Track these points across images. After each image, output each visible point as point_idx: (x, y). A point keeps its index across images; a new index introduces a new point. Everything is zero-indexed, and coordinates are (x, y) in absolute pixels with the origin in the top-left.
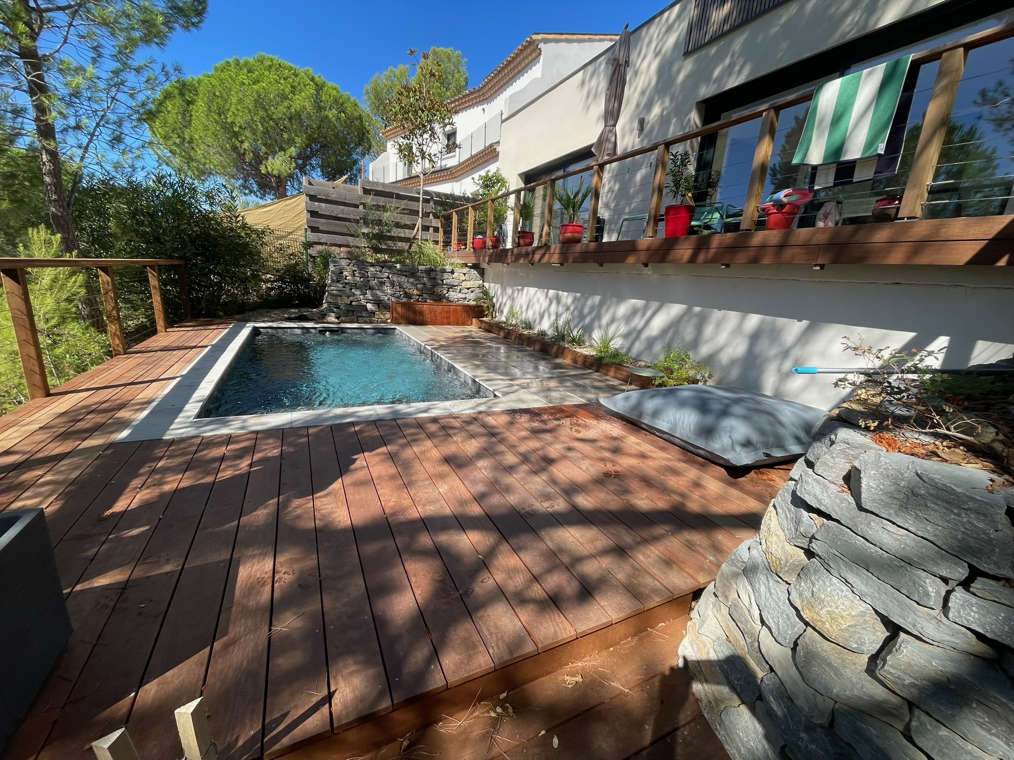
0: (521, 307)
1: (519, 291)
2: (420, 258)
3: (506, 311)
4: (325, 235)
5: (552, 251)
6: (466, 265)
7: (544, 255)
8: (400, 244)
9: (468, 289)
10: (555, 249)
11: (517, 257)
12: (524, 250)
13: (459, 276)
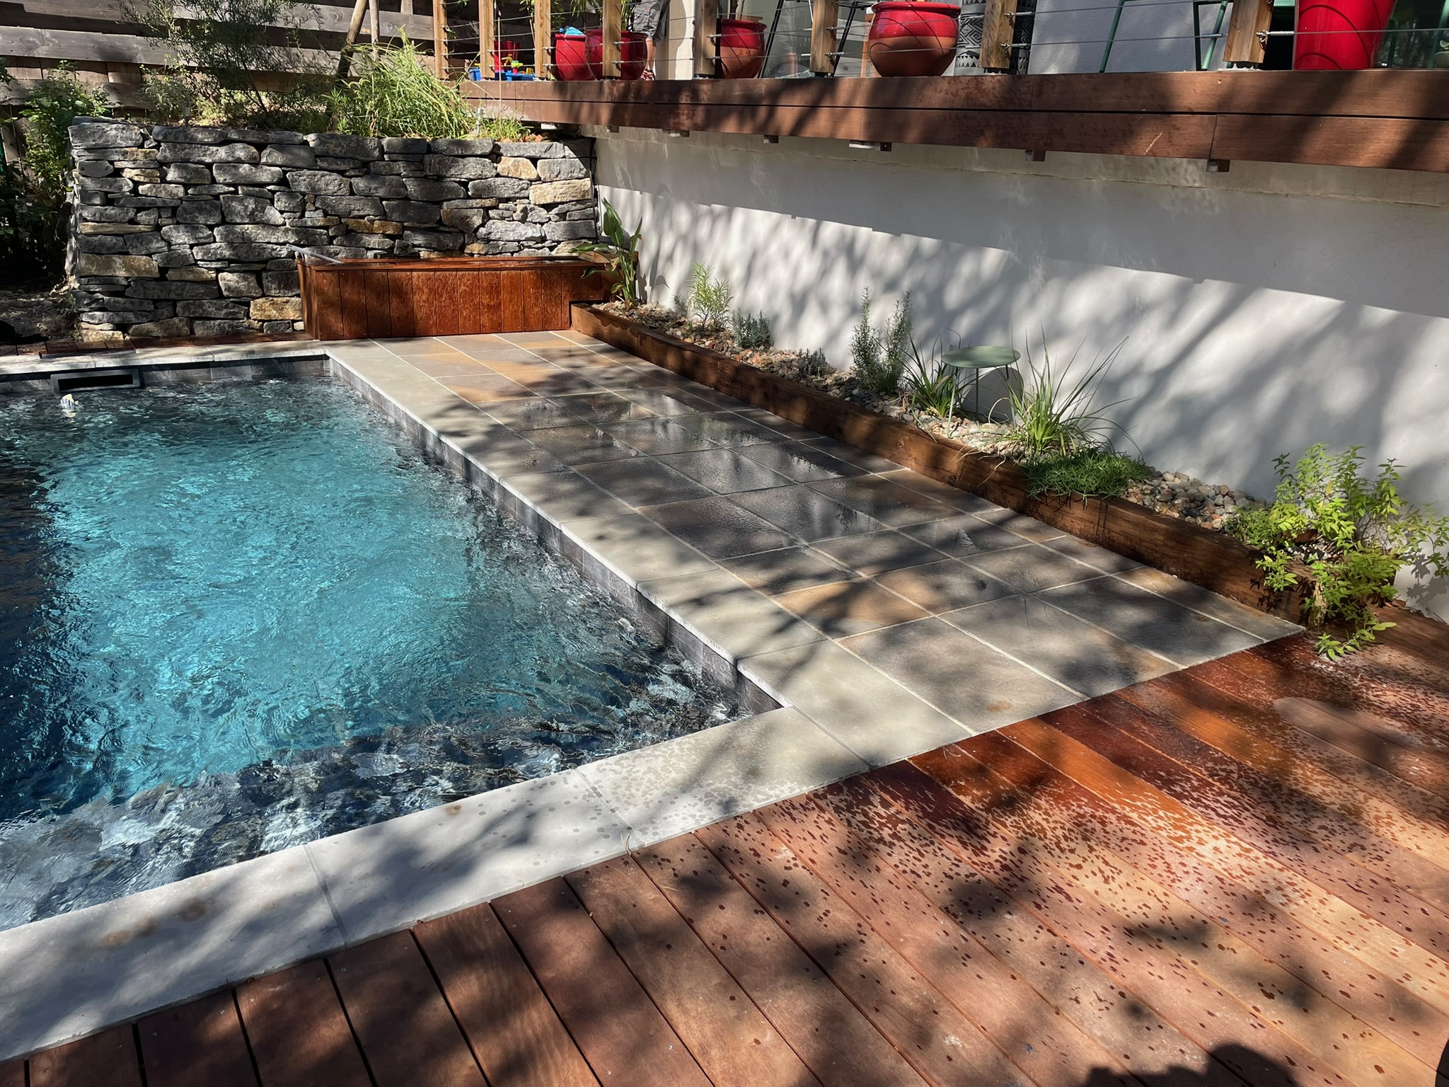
0: (725, 272)
1: (715, 218)
2: (381, 104)
3: (674, 278)
4: (47, 33)
5: (843, 94)
6: (536, 128)
7: (810, 111)
8: (308, 55)
9: (548, 207)
10: (853, 94)
11: (715, 114)
12: (737, 88)
13: (516, 166)
